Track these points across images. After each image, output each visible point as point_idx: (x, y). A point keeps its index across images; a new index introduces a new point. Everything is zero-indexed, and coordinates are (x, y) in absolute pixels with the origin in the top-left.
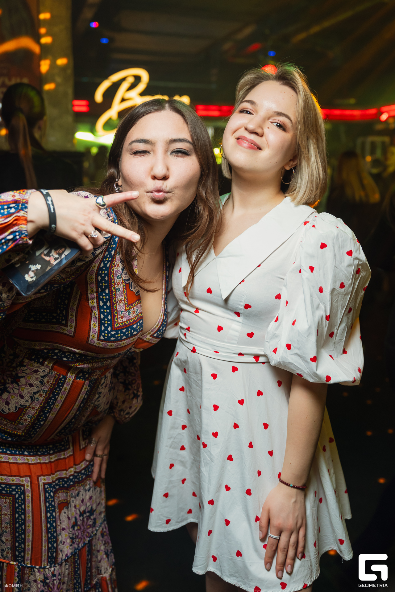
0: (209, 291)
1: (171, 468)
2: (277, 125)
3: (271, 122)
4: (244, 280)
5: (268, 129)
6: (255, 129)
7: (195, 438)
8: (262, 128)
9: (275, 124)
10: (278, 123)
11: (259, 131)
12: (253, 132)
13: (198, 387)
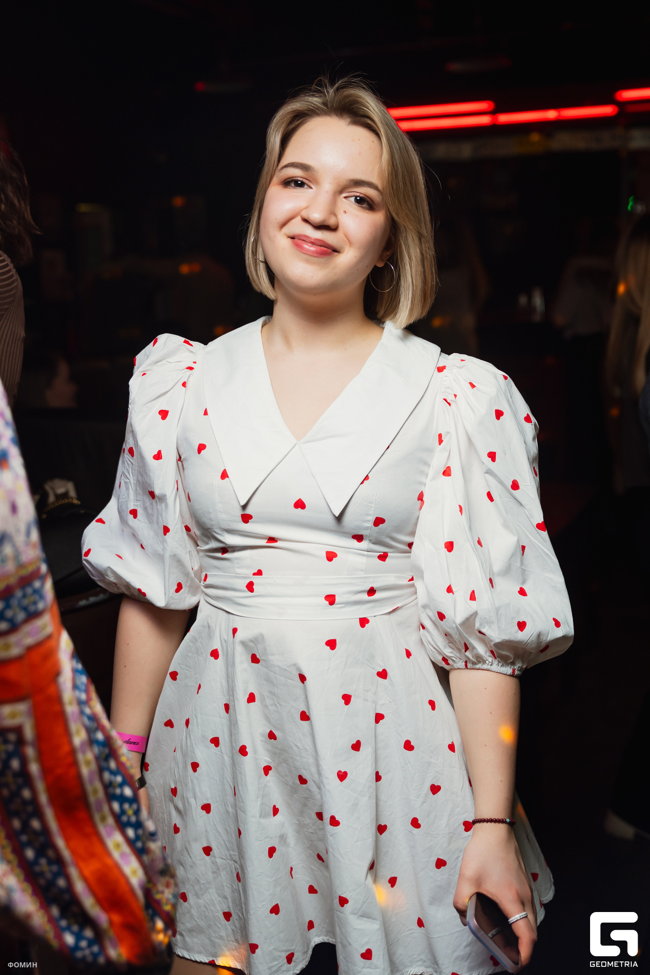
0: (300, 505)
1: (271, 855)
2: (356, 200)
3: (345, 197)
4: (367, 475)
5: (344, 215)
6: (324, 221)
7: (294, 783)
8: (335, 215)
9: (353, 199)
10: (356, 197)
11: (332, 221)
12: (321, 227)
13: (289, 681)
